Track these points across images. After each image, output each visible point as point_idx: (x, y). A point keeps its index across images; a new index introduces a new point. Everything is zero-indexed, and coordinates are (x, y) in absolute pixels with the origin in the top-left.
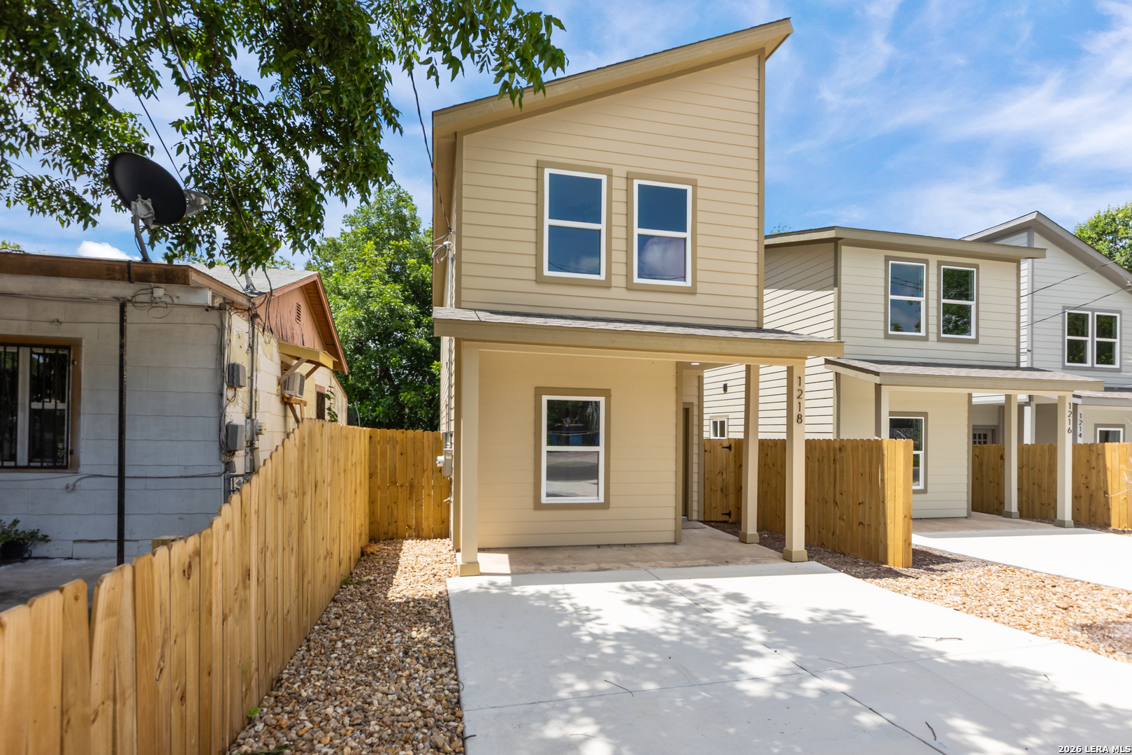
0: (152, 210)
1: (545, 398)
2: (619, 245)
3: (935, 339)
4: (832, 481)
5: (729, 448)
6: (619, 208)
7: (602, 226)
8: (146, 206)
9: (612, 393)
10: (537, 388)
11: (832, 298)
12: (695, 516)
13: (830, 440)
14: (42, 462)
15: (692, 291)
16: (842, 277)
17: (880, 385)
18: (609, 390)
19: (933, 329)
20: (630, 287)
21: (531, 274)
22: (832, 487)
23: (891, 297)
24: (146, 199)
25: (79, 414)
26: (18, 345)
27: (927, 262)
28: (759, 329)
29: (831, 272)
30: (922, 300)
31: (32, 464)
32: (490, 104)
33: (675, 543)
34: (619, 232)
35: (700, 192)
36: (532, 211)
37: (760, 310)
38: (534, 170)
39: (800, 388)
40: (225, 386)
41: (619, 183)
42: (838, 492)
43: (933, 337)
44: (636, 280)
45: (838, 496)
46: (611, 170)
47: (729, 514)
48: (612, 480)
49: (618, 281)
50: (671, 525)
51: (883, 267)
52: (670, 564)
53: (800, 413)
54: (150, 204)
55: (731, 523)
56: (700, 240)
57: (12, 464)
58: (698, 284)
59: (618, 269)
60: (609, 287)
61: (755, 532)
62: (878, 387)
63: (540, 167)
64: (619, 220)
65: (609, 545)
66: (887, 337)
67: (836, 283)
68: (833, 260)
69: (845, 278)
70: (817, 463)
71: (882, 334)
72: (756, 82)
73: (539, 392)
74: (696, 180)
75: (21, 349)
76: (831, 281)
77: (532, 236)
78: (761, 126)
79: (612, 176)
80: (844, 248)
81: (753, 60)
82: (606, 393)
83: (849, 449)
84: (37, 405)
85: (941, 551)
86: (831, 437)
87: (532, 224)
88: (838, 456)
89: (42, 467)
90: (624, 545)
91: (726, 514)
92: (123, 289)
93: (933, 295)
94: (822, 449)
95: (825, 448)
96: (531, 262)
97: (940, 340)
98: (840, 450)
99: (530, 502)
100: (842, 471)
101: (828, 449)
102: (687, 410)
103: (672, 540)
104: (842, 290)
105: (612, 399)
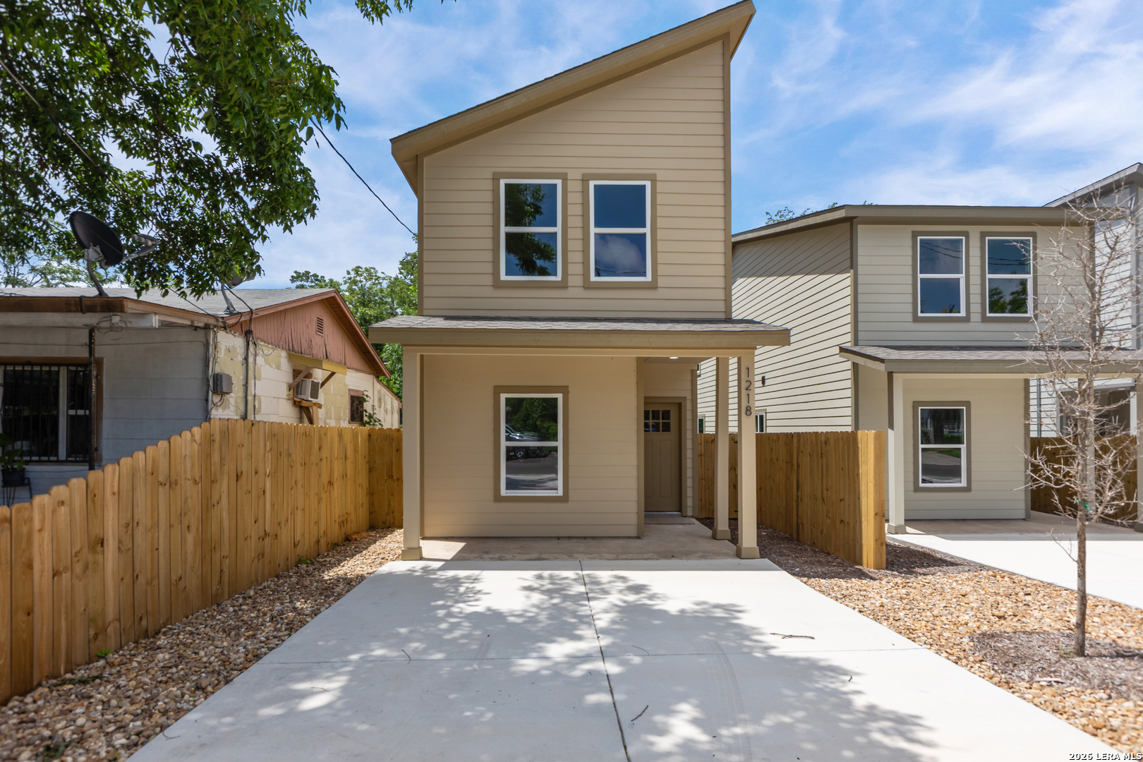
0: (102, 255)
1: (503, 396)
2: (575, 245)
3: (979, 319)
4: (820, 476)
6: (575, 210)
7: (558, 229)
8: (96, 251)
9: (570, 390)
10: (496, 387)
11: (848, 282)
12: (690, 512)
14: (76, 458)
15: (653, 286)
16: (859, 258)
17: (892, 372)
18: (567, 387)
19: (976, 308)
20: (588, 286)
21: (489, 280)
22: (820, 482)
23: (920, 276)
24: (95, 246)
25: (102, 418)
26: (59, 365)
27: (966, 234)
28: (729, 320)
29: (848, 254)
30: (961, 277)
31: (70, 459)
32: (443, 126)
33: (638, 537)
34: (575, 233)
35: (660, 187)
36: (488, 220)
37: (728, 301)
38: (490, 182)
39: (748, 379)
40: (210, 393)
41: (575, 186)
42: (825, 488)
43: (976, 317)
44: (593, 278)
45: (825, 491)
46: (566, 174)
48: (571, 474)
49: (574, 281)
50: (633, 519)
51: (910, 243)
52: (611, 556)
53: (750, 404)
54: (98, 250)
56: (660, 234)
57: (55, 459)
58: (659, 278)
59: (575, 269)
60: (566, 287)
61: (727, 529)
62: (890, 375)
63: (496, 179)
64: (575, 222)
65: (569, 538)
66: (916, 319)
67: (853, 265)
68: (849, 242)
69: (861, 260)
71: (910, 317)
72: (721, 68)
73: (498, 390)
74: (655, 175)
75: (61, 368)
76: (848, 263)
77: (489, 244)
78: (726, 113)
79: (567, 179)
80: (861, 228)
81: (717, 47)
82: (564, 390)
83: (832, 443)
84: (72, 412)
85: (944, 554)
87: (488, 232)
88: (824, 448)
89: (76, 461)
90: (585, 538)
92: (91, 319)
93: (975, 271)
95: (814, 442)
96: (488, 268)
97: (985, 319)
98: (825, 443)
99: (490, 494)
100: (827, 465)
101: (817, 443)
102: (680, 405)
103: (635, 534)
104: (859, 273)
105: (570, 395)
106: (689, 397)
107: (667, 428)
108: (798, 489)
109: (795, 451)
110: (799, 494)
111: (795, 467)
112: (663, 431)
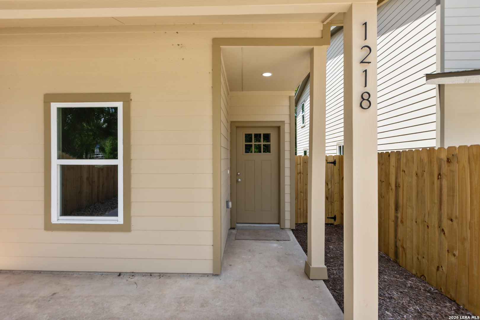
1: (54, 106)
4: (436, 201)
5: (334, 163)
9: (132, 97)
10: (47, 96)
12: (287, 225)
13: (432, 149)
18: (128, 94)
22: (436, 208)
39: (367, 43)
42: (445, 216)
45: (445, 221)
47: (334, 218)
53: (367, 89)
55: (336, 226)
70: (415, 177)
73: (49, 99)
82: (126, 98)
83: (464, 160)
86: (434, 144)
88: (445, 168)
91: (331, 218)
94: (421, 161)
95: (426, 160)
98: (448, 161)
100: (452, 190)
101: (430, 162)
102: (279, 128)
103: (210, 271)
104: (446, 7)
105: (133, 105)
106: (287, 121)
107: (267, 149)
108: (397, 209)
109: (393, 171)
110: (399, 215)
111: (393, 187)
112: (264, 152)
